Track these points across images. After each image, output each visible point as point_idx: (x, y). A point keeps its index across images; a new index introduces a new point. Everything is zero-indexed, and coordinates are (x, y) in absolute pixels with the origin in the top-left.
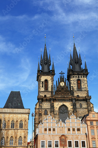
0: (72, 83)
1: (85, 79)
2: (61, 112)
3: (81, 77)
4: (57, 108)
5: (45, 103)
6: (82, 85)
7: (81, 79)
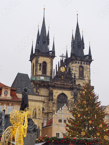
0: (74, 69)
1: (88, 66)
2: (60, 101)
3: (84, 64)
4: (55, 96)
5: (42, 89)
6: (84, 73)
7: (83, 66)
